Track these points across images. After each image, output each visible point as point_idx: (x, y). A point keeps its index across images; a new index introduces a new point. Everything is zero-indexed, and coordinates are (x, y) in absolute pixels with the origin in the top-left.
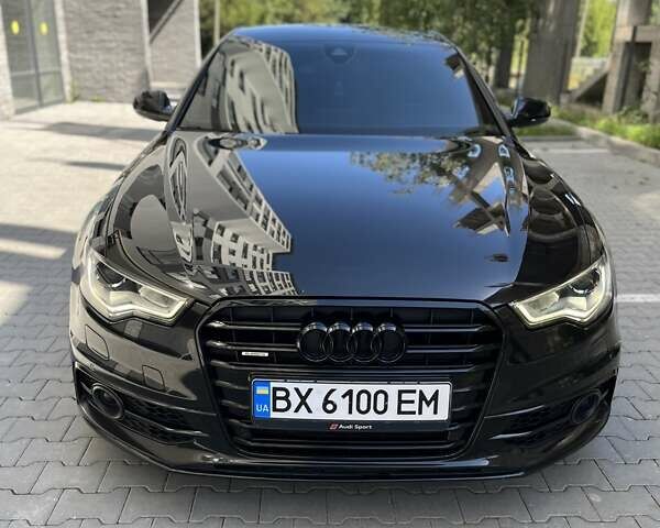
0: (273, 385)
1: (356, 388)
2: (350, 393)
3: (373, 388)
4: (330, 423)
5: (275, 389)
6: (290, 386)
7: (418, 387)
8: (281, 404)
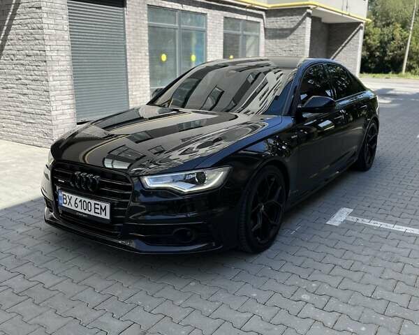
1: (83, 199)
2: (81, 201)
3: (87, 200)
5: (64, 195)
6: (67, 194)
8: (65, 202)
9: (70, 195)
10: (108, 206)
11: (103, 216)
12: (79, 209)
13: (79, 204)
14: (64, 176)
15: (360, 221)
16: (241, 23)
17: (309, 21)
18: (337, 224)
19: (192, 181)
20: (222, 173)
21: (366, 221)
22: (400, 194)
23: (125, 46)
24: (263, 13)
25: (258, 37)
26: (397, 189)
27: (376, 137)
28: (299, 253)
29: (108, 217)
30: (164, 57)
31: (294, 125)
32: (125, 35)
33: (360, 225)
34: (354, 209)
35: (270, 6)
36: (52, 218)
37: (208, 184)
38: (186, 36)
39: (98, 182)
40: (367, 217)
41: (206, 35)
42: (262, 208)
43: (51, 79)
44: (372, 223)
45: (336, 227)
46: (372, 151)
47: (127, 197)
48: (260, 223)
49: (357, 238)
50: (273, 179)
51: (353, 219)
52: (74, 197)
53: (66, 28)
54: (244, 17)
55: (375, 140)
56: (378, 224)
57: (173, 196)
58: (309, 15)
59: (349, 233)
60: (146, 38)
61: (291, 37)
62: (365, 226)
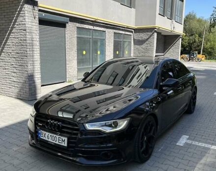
0: (41, 131)
1: (52, 135)
2: (51, 136)
3: (55, 136)
4: (48, 141)
6: (43, 132)
7: (61, 137)
9: (45, 132)
10: (66, 139)
11: (63, 144)
12: (50, 140)
13: (50, 138)
14: (41, 122)
15: (194, 143)
16: (122, 35)
17: (155, 34)
18: (181, 145)
19: (110, 126)
20: (126, 121)
21: (197, 143)
22: (211, 127)
23: (65, 47)
24: (133, 31)
25: (130, 42)
26: (209, 124)
27: (196, 96)
28: (165, 163)
29: (66, 145)
30: (84, 52)
31: (159, 94)
32: (65, 41)
33: (194, 145)
34: (190, 136)
35: (136, 27)
36: (33, 143)
37: (119, 127)
38: (95, 42)
39: (61, 126)
40: (196, 141)
41: (105, 42)
42: (145, 139)
43: (29, 65)
44: (200, 144)
45: (182, 147)
46: (194, 104)
47: (76, 134)
48: (145, 147)
49: (194, 153)
50: (150, 123)
51: (189, 142)
52: (47, 133)
53: (38, 40)
54: (124, 32)
55: (195, 98)
56: (203, 145)
57: (101, 135)
58: (156, 31)
59: (189, 150)
60: (76, 43)
61: (147, 42)
62: (197, 146)
